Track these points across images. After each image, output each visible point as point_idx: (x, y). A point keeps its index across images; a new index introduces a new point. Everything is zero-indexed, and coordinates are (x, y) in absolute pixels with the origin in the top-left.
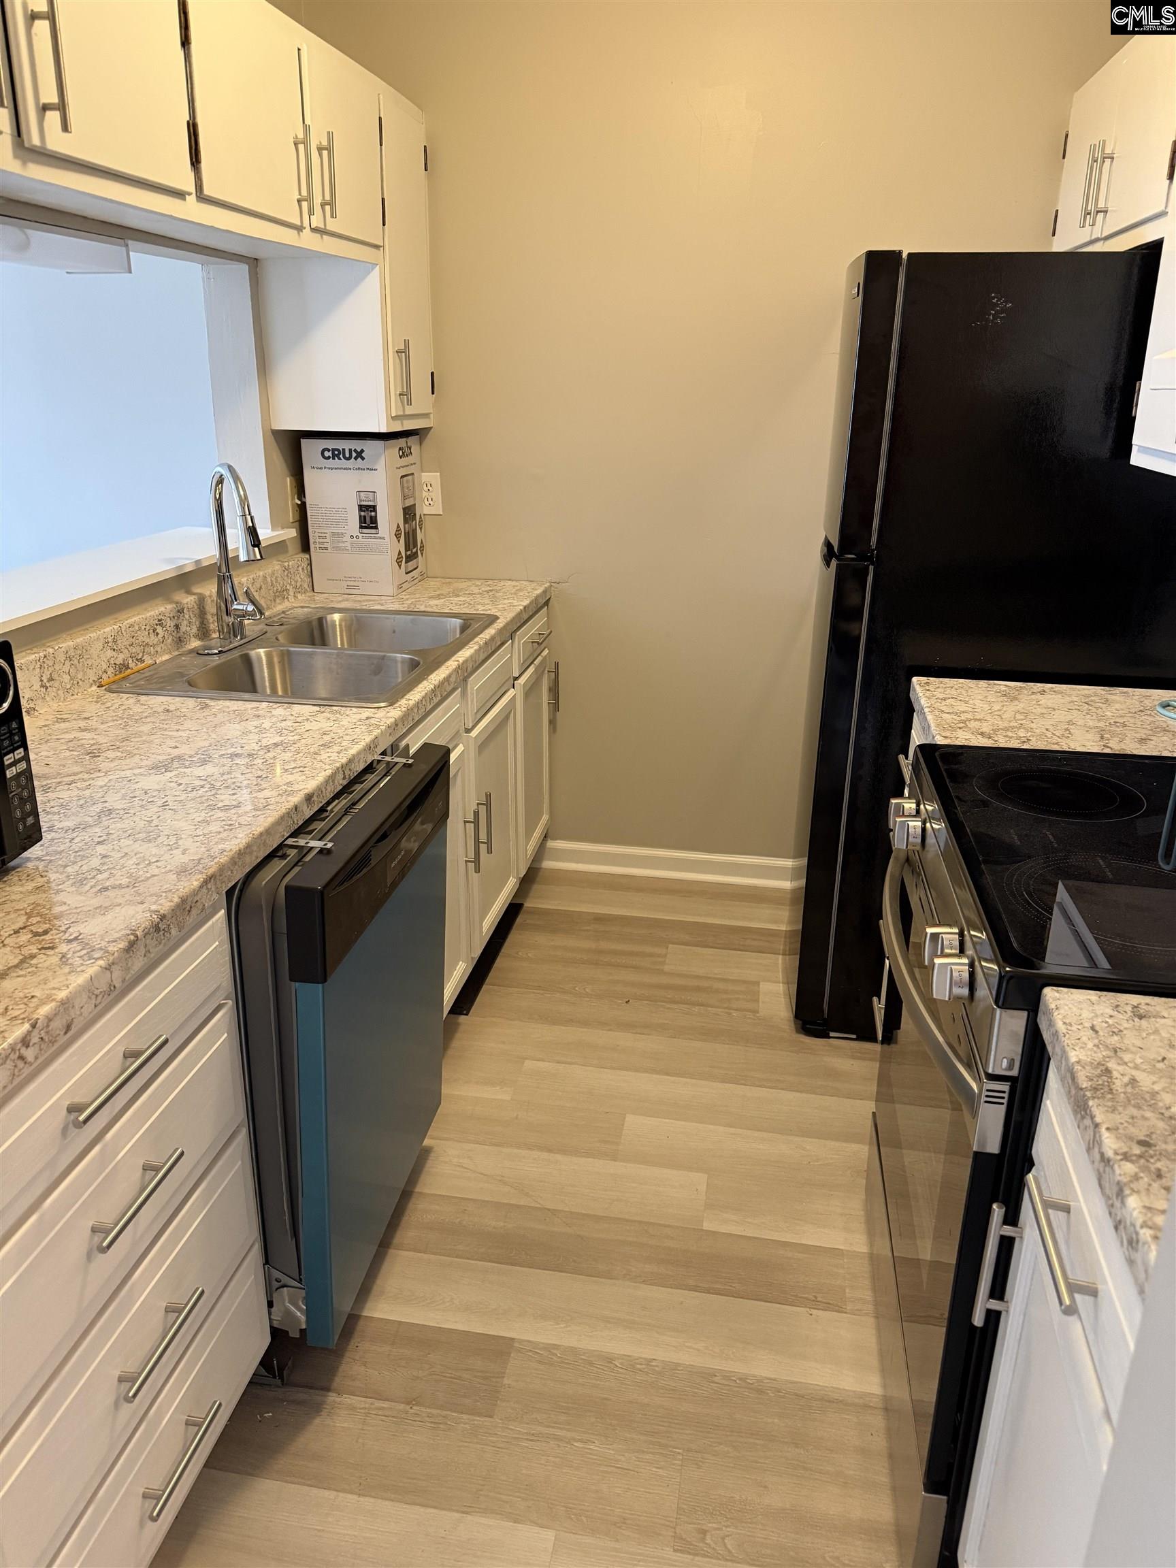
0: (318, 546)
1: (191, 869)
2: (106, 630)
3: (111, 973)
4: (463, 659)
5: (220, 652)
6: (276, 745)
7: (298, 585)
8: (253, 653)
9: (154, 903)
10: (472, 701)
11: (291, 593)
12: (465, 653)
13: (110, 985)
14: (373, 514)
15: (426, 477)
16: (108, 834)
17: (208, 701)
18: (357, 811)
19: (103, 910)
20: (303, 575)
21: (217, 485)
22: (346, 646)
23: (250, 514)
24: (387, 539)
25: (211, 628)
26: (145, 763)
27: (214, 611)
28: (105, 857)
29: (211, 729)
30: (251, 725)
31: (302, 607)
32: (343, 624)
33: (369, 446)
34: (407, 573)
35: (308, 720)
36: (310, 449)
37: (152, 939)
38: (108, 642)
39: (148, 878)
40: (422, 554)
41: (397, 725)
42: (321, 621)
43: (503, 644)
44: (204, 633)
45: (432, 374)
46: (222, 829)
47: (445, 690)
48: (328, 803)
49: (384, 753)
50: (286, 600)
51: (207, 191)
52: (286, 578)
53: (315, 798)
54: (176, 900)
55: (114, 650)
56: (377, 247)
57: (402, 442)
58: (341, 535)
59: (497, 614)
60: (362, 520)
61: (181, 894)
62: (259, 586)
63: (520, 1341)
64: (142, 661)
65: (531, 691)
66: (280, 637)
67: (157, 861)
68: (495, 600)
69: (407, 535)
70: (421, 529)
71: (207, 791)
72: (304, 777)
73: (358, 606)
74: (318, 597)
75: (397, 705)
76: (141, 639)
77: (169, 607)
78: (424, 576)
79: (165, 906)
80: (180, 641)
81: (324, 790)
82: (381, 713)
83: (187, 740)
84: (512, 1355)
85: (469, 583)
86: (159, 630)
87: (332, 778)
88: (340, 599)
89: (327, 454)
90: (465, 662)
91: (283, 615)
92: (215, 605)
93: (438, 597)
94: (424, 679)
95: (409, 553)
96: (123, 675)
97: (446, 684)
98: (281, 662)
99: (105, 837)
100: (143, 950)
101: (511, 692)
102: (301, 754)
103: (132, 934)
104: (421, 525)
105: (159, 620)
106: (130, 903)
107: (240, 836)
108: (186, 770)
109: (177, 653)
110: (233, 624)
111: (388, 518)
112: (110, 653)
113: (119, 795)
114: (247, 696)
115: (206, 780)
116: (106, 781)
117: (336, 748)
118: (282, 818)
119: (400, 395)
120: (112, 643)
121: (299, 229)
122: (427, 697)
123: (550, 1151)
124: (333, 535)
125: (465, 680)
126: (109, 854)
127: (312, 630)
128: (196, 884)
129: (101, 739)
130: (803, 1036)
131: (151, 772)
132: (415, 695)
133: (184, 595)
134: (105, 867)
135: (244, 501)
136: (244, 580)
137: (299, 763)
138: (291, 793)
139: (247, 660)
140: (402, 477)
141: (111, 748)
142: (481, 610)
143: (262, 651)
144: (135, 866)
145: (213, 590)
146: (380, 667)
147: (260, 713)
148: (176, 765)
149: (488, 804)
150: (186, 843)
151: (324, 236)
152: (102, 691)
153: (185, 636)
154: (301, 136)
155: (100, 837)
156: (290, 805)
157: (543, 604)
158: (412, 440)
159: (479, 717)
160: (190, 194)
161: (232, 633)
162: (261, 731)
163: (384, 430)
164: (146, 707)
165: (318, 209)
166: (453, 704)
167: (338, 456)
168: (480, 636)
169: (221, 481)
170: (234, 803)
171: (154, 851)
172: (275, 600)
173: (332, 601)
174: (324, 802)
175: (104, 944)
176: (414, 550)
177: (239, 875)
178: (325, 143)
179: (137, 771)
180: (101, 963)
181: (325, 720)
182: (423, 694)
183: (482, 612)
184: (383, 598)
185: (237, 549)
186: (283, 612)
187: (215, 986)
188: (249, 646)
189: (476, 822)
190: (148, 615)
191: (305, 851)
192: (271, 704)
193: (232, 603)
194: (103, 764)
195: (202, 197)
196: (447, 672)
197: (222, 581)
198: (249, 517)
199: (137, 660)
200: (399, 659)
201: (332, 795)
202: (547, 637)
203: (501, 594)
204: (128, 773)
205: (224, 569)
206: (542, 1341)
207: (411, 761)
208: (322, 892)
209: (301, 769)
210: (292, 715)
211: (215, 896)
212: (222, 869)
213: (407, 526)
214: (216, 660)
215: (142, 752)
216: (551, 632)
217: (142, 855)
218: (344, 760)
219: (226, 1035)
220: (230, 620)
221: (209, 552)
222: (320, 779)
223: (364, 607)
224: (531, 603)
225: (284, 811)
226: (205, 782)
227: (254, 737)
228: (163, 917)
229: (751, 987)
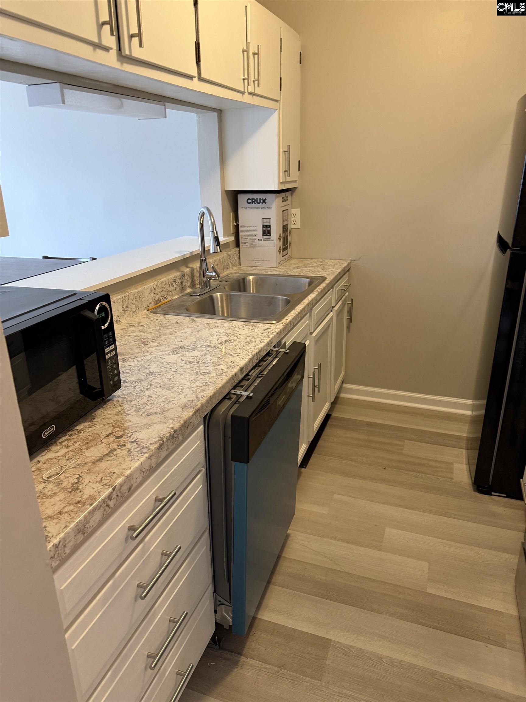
0: (243, 244)
1: (189, 406)
2: (151, 284)
3: (151, 460)
4: (311, 299)
5: (200, 295)
6: (226, 341)
7: (234, 262)
8: (214, 295)
9: (172, 423)
10: (314, 319)
11: (231, 266)
12: (312, 296)
13: (150, 466)
14: (269, 229)
15: (294, 211)
16: (151, 385)
17: (195, 319)
18: (263, 376)
19: (148, 425)
20: (236, 258)
21: (201, 217)
22: (254, 292)
23: (216, 231)
24: (275, 241)
25: (196, 283)
26: (167, 349)
27: (198, 275)
28: (149, 397)
29: (196, 333)
30: (214, 331)
31: (235, 273)
32: (254, 281)
33: (268, 197)
34: (283, 257)
35: (240, 329)
36: (242, 199)
37: (170, 442)
38: (152, 290)
39: (169, 410)
40: (290, 247)
41: (281, 332)
42: (244, 279)
43: (328, 291)
44: (193, 285)
45: (299, 161)
46: (202, 385)
47: (303, 315)
48: (250, 371)
49: (274, 347)
50: (228, 270)
51: (203, 75)
52: (229, 260)
53: (244, 369)
54: (182, 422)
55: (155, 293)
56: (277, 101)
57: (283, 194)
58: (254, 239)
59: (326, 276)
60: (264, 232)
61: (184, 419)
62: (217, 263)
63: (335, 642)
64: (166, 298)
65: (340, 313)
66: (226, 287)
67: (173, 401)
68: (324, 269)
69: (284, 238)
70: (290, 235)
71: (195, 365)
72: (239, 359)
73: (260, 272)
74: (242, 268)
75: (281, 322)
76: (166, 288)
77: (179, 273)
78: (290, 258)
79: (177, 425)
80: (183, 289)
81: (248, 365)
82: (274, 326)
83: (186, 338)
84: (330, 648)
85: (312, 261)
86: (174, 284)
87: (251, 360)
88: (252, 269)
89: (249, 201)
90: (312, 300)
91: (227, 277)
92: (198, 272)
93: (297, 268)
94: (293, 309)
95: (284, 247)
96: (158, 305)
97: (303, 311)
98: (227, 299)
99: (149, 387)
100: (166, 448)
101: (331, 314)
102: (237, 347)
103: (161, 440)
104: (290, 233)
105: (174, 280)
106: (160, 422)
107: (211, 389)
108: (185, 353)
109: (181, 295)
110: (206, 281)
111: (276, 231)
112: (153, 295)
113: (156, 365)
114: (212, 316)
115: (194, 359)
116: (150, 357)
117: (253, 344)
118: (230, 380)
119: (285, 172)
120: (154, 290)
121: (243, 93)
122: (295, 318)
123: (348, 542)
124: (250, 239)
125: (311, 309)
126: (151, 395)
127: (240, 284)
128: (191, 414)
129: (149, 336)
130: (477, 493)
131: (170, 353)
132: (290, 317)
133: (185, 268)
134: (149, 403)
135: (213, 224)
136: (211, 261)
137: (237, 351)
138: (234, 367)
139: (212, 298)
140: (283, 211)
141: (152, 341)
142: (318, 274)
143: (218, 294)
144: (163, 403)
145: (198, 266)
146: (272, 302)
147: (218, 325)
148: (181, 350)
149: (319, 369)
150: (187, 391)
151: (254, 97)
152: (149, 312)
153: (185, 287)
154: (245, 48)
155: (147, 386)
156: (233, 373)
157: (347, 270)
158: (288, 193)
159: (316, 326)
160: (195, 77)
161: (205, 285)
162: (219, 334)
163: (276, 189)
164: (168, 321)
165: (252, 83)
166: (305, 322)
167: (254, 202)
168: (318, 288)
169: (203, 215)
170: (208, 371)
171: (172, 395)
172: (224, 270)
173: (249, 270)
174: (248, 371)
175: (148, 445)
176: (286, 246)
177: (210, 408)
178: (256, 51)
179: (164, 353)
180: (146, 455)
181: (247, 329)
182: (293, 317)
183: (318, 275)
184: (272, 268)
185: (210, 246)
186: (227, 275)
187: (197, 463)
188: (212, 292)
189: (314, 378)
190: (170, 277)
191: (240, 396)
192: (223, 321)
193: (206, 272)
194: (150, 349)
195: (201, 79)
196: (304, 306)
197: (203, 261)
198: (215, 232)
199: (164, 298)
200: (281, 299)
201: (252, 368)
202: (348, 287)
203: (327, 266)
204: (160, 354)
205: (203, 256)
206: (346, 643)
207: (288, 351)
208: (248, 419)
209: (238, 354)
210: (232, 326)
211: (199, 419)
212: (203, 406)
213: (284, 234)
214: (198, 299)
215: (166, 343)
216: (350, 284)
217: (166, 397)
218: (257, 351)
219: (201, 486)
220: (205, 279)
221: (197, 248)
222: (247, 360)
223: (263, 273)
224: (342, 271)
225: (230, 376)
226: (194, 360)
227: (215, 337)
228: (175, 431)
229: (449, 466)
